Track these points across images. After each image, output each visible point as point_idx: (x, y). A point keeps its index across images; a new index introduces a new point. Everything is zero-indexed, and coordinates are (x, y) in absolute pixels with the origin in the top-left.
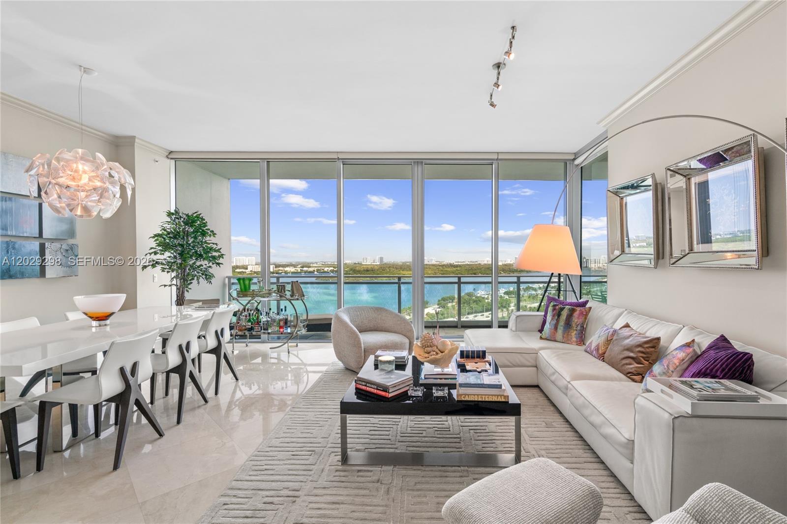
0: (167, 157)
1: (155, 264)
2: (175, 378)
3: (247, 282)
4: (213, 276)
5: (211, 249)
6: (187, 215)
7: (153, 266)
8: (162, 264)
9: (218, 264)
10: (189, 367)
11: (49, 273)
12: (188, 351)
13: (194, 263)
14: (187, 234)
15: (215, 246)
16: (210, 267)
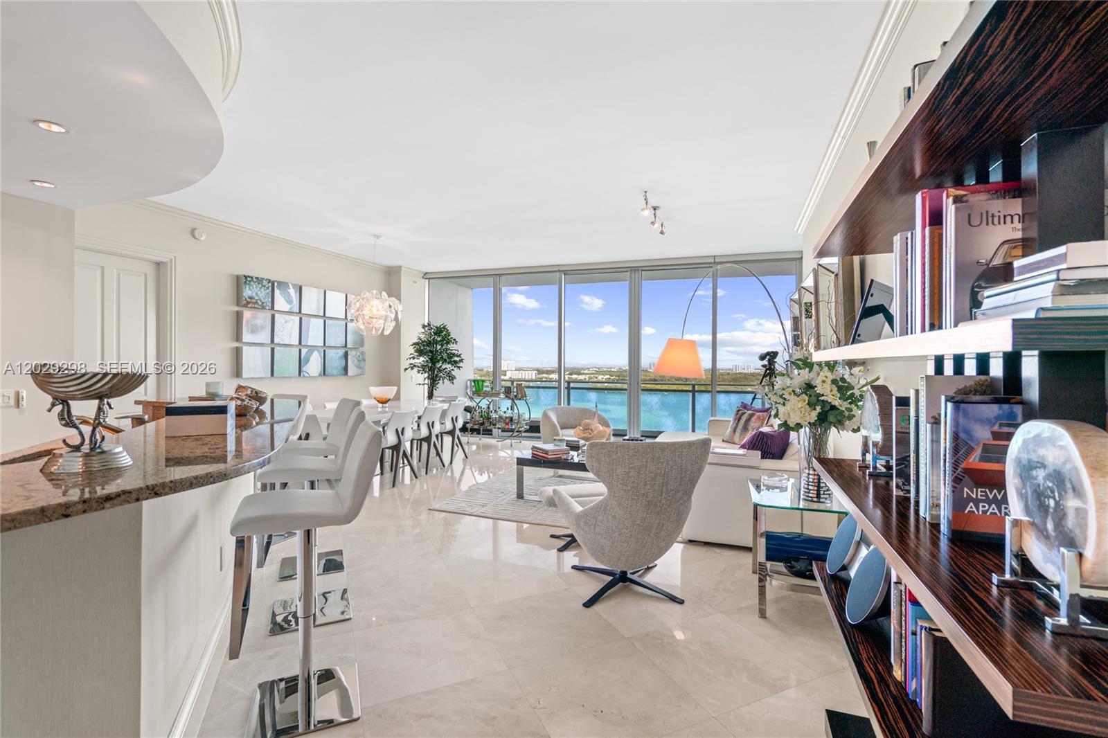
0: (423, 278)
1: (413, 367)
2: (425, 445)
3: (480, 383)
4: (455, 378)
5: (454, 354)
6: (437, 327)
7: (412, 368)
8: (419, 367)
9: (459, 367)
10: (434, 439)
11: (350, 373)
12: (433, 428)
13: (441, 367)
14: (436, 342)
15: (456, 352)
16: (453, 370)
